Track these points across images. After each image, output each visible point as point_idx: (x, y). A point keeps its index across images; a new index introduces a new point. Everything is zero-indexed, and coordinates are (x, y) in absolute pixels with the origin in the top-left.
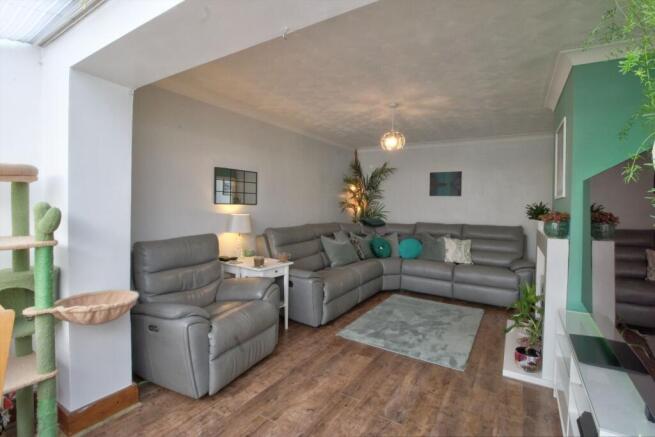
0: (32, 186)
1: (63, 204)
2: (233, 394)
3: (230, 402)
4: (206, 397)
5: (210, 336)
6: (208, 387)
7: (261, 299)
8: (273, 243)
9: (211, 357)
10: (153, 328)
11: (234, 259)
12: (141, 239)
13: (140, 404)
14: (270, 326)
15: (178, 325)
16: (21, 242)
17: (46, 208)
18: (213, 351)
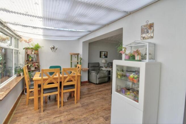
0: (79, 55)
1: (82, 57)
3: (99, 85)
5: (97, 75)
6: (97, 82)
7: (105, 73)
11: (103, 67)
12: (90, 62)
13: (88, 83)
14: (106, 77)
15: (93, 74)
16: (78, 61)
17: (80, 58)
18: (98, 78)
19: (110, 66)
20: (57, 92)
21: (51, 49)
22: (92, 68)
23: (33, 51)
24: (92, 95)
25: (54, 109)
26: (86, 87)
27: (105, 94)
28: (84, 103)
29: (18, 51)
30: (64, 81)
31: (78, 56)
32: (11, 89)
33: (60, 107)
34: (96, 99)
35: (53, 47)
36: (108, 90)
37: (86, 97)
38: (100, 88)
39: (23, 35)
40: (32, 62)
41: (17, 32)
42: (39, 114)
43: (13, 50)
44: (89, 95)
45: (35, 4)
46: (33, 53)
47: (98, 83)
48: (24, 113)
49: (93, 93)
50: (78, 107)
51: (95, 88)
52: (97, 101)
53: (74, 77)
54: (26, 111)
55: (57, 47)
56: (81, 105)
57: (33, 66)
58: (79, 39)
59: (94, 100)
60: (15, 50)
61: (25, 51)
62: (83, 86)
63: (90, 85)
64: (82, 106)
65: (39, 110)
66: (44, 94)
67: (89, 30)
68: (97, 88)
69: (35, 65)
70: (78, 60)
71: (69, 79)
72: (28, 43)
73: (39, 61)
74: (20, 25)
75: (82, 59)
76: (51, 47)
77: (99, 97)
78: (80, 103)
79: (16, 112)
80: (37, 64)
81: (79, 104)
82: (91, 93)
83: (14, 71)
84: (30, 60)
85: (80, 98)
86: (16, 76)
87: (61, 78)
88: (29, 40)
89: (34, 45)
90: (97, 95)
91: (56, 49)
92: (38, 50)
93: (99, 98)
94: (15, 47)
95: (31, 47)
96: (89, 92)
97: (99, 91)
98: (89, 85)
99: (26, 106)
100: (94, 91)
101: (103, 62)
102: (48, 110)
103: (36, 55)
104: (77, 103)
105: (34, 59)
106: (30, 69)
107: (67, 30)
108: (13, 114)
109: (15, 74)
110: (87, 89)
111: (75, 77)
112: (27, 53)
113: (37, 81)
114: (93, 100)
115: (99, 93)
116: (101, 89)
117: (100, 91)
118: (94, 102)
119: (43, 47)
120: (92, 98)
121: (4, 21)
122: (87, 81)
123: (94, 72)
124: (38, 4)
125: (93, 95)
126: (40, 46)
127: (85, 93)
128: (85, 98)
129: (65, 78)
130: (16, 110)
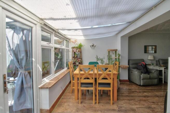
2: (145, 87)
4: (140, 85)
5: (141, 75)
6: (140, 83)
7: (154, 73)
8: (161, 62)
9: (141, 79)
10: (132, 72)
11: (149, 65)
13: (129, 83)
17: (119, 54)
18: (142, 78)
19: (161, 64)
20: (93, 88)
21: (91, 47)
22: (134, 66)
23: (78, 49)
24: (132, 99)
25: (90, 103)
26: (126, 86)
27: (153, 102)
28: (121, 108)
29: (69, 50)
30: (99, 78)
31: (116, 52)
32: (60, 79)
33: (95, 103)
34: (138, 106)
35: (92, 45)
36: (157, 96)
37: (125, 99)
38: (145, 92)
39: (71, 38)
40: (77, 58)
41: (67, 36)
42: (77, 104)
43: (64, 49)
44: (129, 98)
45: (67, 5)
46: (77, 51)
47: (142, 84)
48: (68, 100)
49: (135, 96)
50: (114, 110)
51: (137, 90)
52: (140, 109)
53: (109, 75)
54: (70, 98)
55: (95, 45)
56: (117, 108)
57: (77, 61)
58: (117, 34)
59: (136, 106)
60: (66, 49)
61: (72, 50)
62: (122, 85)
63: (131, 86)
64: (119, 111)
65: (78, 100)
66: (81, 88)
67: (129, 21)
68: (141, 91)
69: (79, 61)
70: (116, 56)
71: (104, 77)
72: (74, 43)
73: (82, 57)
74: (66, 29)
75: (120, 55)
76: (90, 45)
77: (143, 104)
78: (117, 106)
79: (64, 97)
80: (80, 59)
81: (115, 107)
82: (132, 96)
83: (65, 65)
84: (76, 56)
85: (118, 99)
86: (67, 69)
87: (96, 74)
88: (75, 41)
89: (78, 45)
90: (140, 100)
91: (95, 47)
92: (81, 48)
93: (143, 106)
94: (66, 47)
95: (77, 46)
96: (129, 94)
97: (143, 95)
98: (129, 85)
99: (70, 94)
100: (137, 95)
101: (149, 58)
102: (85, 103)
103: (79, 52)
104: (113, 104)
105: (78, 56)
106: (75, 64)
107: (102, 26)
108: (61, 99)
109: (66, 67)
110: (127, 90)
111: (111, 74)
112: (73, 51)
113: (76, 75)
114: (134, 107)
115: (144, 98)
116: (146, 94)
117: (145, 96)
118: (135, 110)
119: (85, 45)
120: (133, 103)
121: (56, 28)
122: (127, 80)
123: (136, 71)
124: (69, 5)
125: (134, 99)
126: (82, 45)
127: (124, 95)
128: (123, 101)
129: (100, 75)
130: (64, 96)
